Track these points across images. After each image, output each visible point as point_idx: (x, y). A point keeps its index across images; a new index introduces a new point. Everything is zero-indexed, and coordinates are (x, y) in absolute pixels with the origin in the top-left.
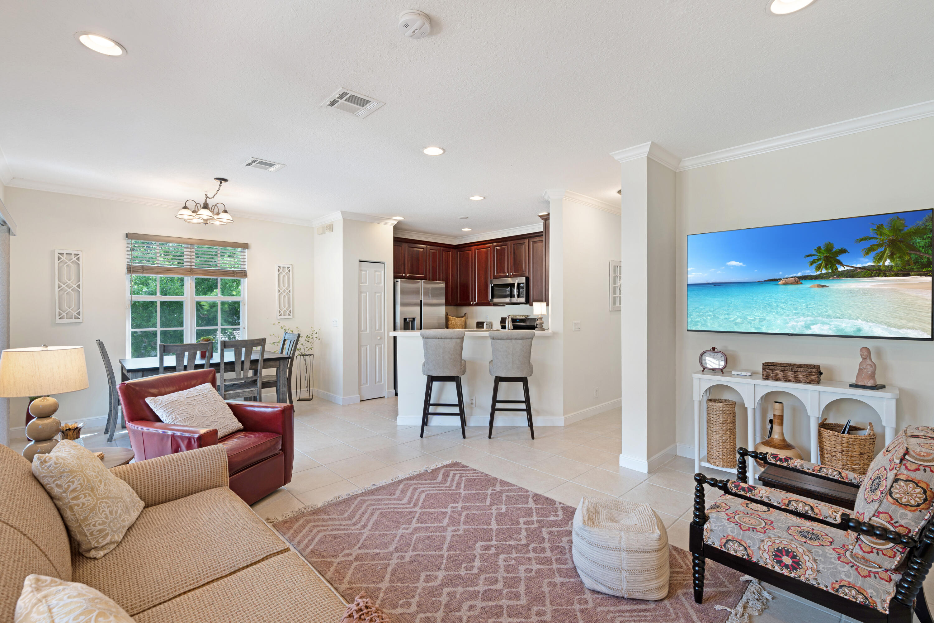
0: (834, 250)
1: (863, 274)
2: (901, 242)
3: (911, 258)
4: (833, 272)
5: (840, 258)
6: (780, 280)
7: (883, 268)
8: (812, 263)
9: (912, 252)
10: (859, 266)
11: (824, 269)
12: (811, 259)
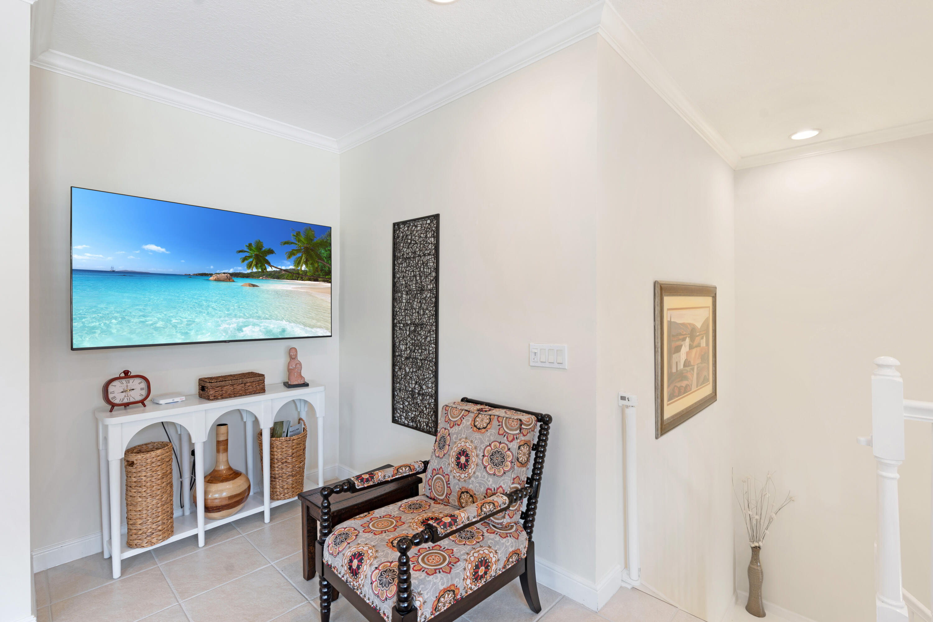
0: (263, 249)
1: (286, 276)
2: (312, 250)
3: (318, 266)
4: (263, 272)
5: (269, 258)
6: (211, 275)
7: (301, 273)
8: (244, 259)
9: (320, 261)
10: (283, 268)
11: (255, 268)
12: (243, 255)
